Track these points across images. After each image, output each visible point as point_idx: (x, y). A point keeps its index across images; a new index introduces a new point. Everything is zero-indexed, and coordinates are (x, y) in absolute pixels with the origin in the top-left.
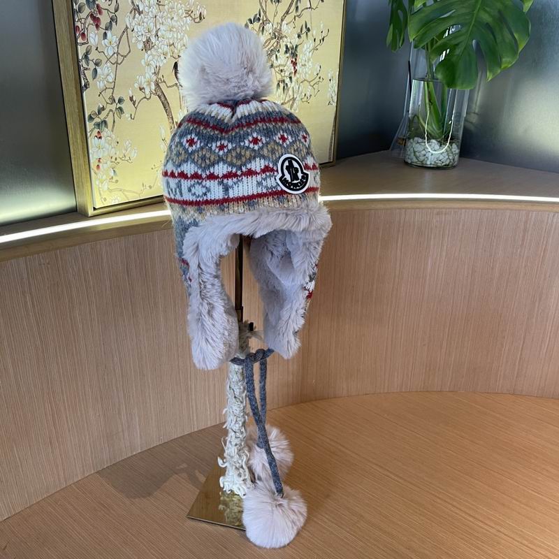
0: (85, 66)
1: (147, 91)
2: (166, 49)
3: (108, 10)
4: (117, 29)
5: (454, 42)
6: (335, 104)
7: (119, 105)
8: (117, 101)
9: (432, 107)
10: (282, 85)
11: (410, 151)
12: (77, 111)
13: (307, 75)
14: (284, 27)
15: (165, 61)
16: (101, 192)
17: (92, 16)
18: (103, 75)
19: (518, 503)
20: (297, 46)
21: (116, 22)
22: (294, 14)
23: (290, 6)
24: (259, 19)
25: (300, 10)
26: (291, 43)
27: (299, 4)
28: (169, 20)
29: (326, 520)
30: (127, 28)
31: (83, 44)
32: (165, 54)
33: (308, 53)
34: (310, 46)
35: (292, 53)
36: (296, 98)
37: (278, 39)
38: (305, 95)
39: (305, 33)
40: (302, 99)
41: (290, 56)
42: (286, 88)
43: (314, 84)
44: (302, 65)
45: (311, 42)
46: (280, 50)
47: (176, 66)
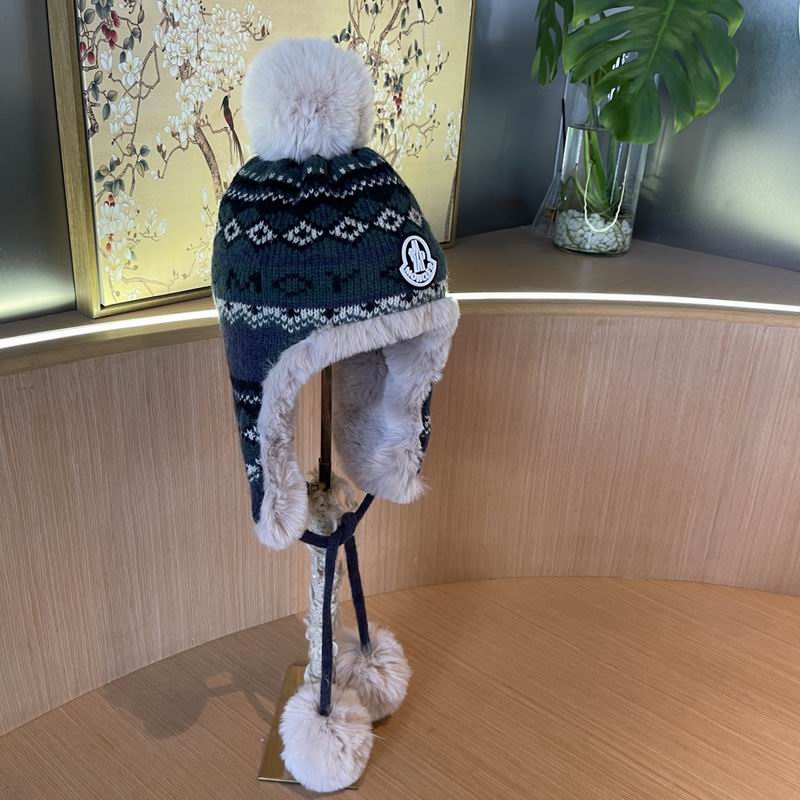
0: (92, 100)
1: (183, 138)
2: (213, 77)
3: (128, 20)
4: (141, 47)
5: (629, 76)
6: (455, 160)
7: (141, 158)
8: (138, 152)
10: (379, 131)
11: (561, 229)
12: (79, 165)
13: (416, 118)
14: (385, 49)
15: (210, 95)
16: (113, 283)
17: (104, 28)
18: (119, 113)
19: (706, 745)
20: (402, 76)
21: (140, 38)
22: (400, 29)
23: (394, 18)
24: (348, 37)
25: (408, 23)
26: (393, 71)
27: (406, 16)
28: (218, 36)
29: (428, 766)
30: (155, 46)
31: (90, 68)
32: (210, 85)
33: (418, 86)
34: (421, 76)
35: (395, 85)
36: (400, 149)
37: (375, 65)
38: (413, 146)
39: (414, 56)
40: (407, 151)
41: (392, 90)
42: (384, 136)
43: (426, 131)
44: (409, 103)
45: (422, 69)
46: (378, 81)
47: (226, 102)
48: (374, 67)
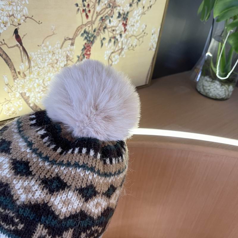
2: (6, 19)
10: (113, 40)
13: (135, 32)
15: (5, 29)
20: (128, 13)
26: (123, 10)
32: (5, 24)
33: (137, 17)
34: (139, 12)
35: (123, 17)
36: (124, 48)
37: (112, 8)
38: (132, 45)
39: (136, 2)
40: (128, 48)
41: (122, 20)
42: (116, 42)
43: (140, 38)
44: (132, 26)
45: (140, 9)
46: (114, 16)
47: (16, 32)
48: (112, 9)
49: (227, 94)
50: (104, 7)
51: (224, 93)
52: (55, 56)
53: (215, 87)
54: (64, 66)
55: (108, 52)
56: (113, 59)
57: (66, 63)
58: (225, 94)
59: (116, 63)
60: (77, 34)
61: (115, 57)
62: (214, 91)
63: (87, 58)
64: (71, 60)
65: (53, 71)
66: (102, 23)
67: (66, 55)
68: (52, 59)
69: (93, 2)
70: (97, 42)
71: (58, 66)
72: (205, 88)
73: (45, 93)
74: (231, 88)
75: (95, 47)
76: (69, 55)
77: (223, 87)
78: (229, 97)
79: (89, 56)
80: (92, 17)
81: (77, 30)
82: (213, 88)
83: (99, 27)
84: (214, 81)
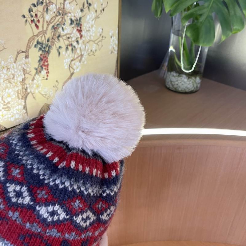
6: (116, 53)
9: (184, 52)
10: (70, 48)
11: (168, 80)
13: (92, 37)
14: (67, 6)
20: (80, 18)
24: (42, 3)
26: (75, 16)
33: (91, 22)
34: (92, 16)
35: (76, 24)
36: (84, 54)
37: (62, 15)
38: (91, 51)
39: (87, 7)
40: (88, 54)
41: (75, 26)
42: (74, 49)
43: (98, 42)
44: (87, 31)
45: (93, 13)
46: (66, 23)
48: (62, 17)
49: (195, 86)
50: (54, 15)
51: (192, 86)
52: (10, 71)
53: (182, 81)
54: (23, 80)
55: (67, 60)
56: (74, 67)
57: (23, 77)
58: (194, 87)
59: (78, 70)
60: (30, 45)
61: (76, 64)
62: (182, 85)
63: (45, 69)
64: (28, 73)
65: (12, 87)
66: (54, 32)
67: (22, 68)
68: (7, 75)
69: (40, 12)
70: (54, 51)
71: (15, 81)
72: (173, 83)
73: (7, 111)
74: (198, 80)
75: (52, 57)
76: (25, 68)
77: (190, 79)
78: (198, 89)
79: (48, 67)
80: (43, 27)
81: (29, 42)
82: (181, 83)
83: (52, 37)
84: (181, 75)
